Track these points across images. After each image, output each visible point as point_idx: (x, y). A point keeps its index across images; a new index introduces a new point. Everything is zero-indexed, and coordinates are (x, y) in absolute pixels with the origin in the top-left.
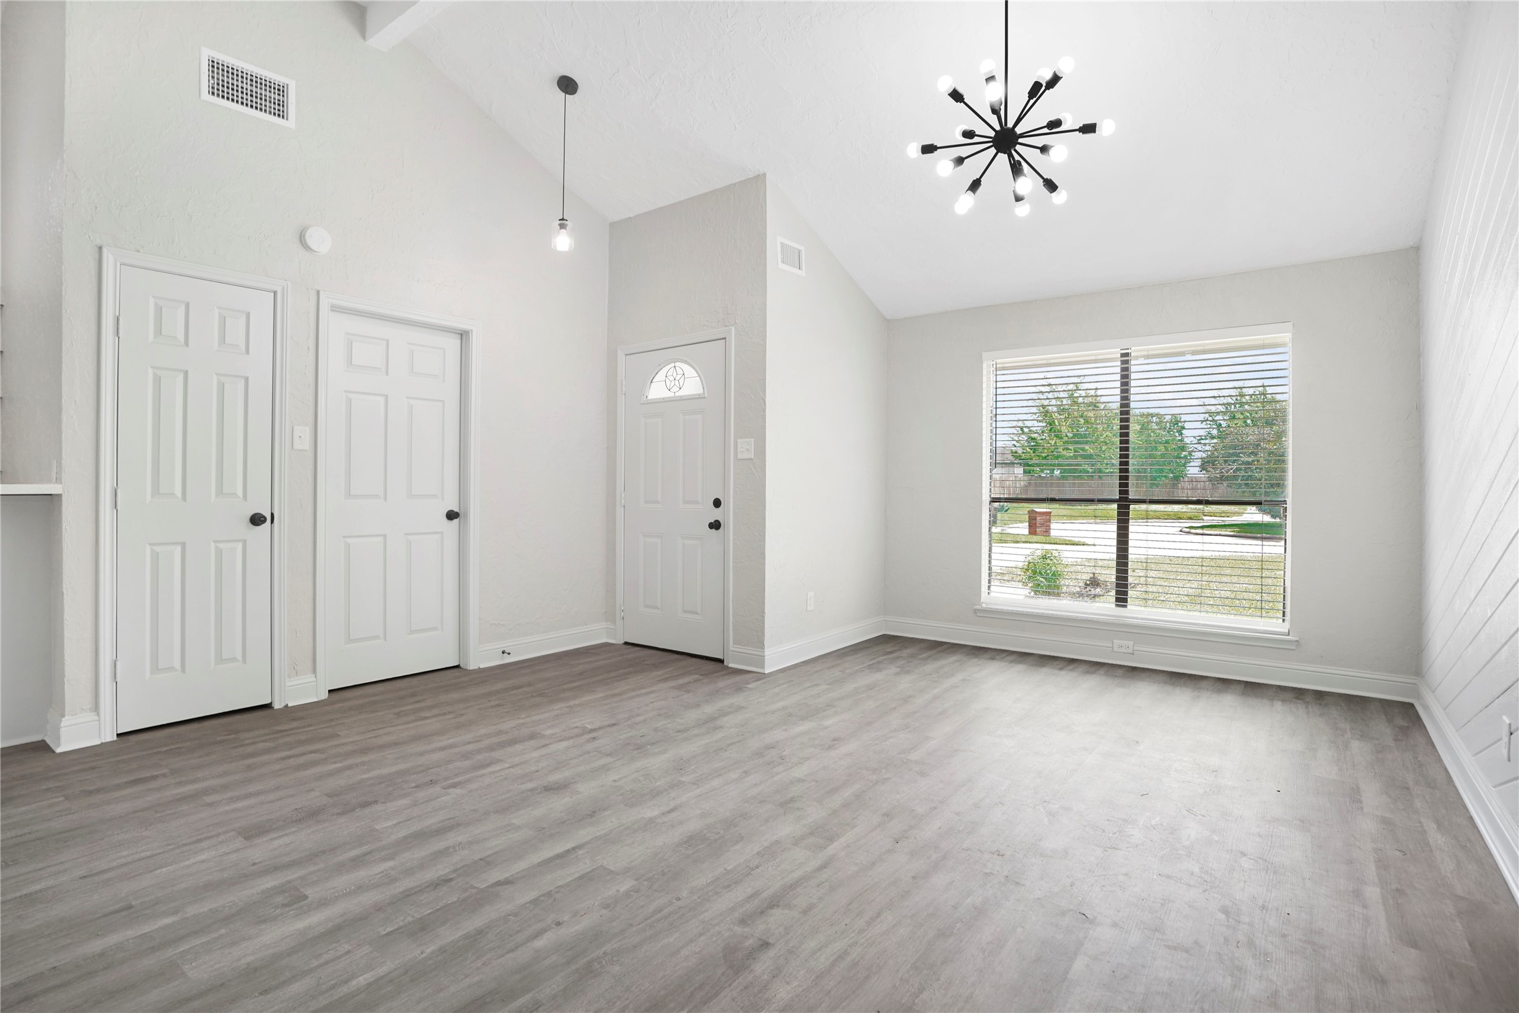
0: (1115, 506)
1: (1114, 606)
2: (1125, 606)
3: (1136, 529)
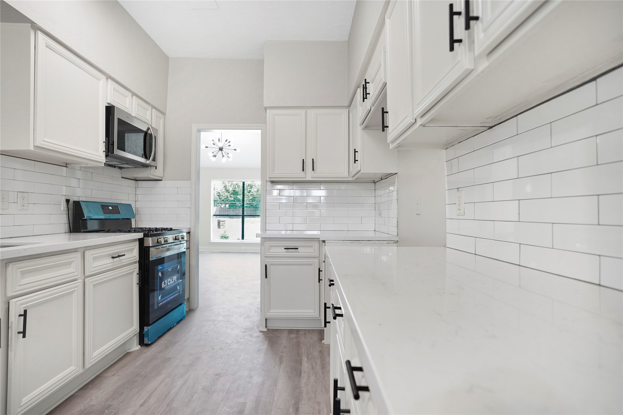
0: (242, 217)
1: (241, 239)
2: (243, 239)
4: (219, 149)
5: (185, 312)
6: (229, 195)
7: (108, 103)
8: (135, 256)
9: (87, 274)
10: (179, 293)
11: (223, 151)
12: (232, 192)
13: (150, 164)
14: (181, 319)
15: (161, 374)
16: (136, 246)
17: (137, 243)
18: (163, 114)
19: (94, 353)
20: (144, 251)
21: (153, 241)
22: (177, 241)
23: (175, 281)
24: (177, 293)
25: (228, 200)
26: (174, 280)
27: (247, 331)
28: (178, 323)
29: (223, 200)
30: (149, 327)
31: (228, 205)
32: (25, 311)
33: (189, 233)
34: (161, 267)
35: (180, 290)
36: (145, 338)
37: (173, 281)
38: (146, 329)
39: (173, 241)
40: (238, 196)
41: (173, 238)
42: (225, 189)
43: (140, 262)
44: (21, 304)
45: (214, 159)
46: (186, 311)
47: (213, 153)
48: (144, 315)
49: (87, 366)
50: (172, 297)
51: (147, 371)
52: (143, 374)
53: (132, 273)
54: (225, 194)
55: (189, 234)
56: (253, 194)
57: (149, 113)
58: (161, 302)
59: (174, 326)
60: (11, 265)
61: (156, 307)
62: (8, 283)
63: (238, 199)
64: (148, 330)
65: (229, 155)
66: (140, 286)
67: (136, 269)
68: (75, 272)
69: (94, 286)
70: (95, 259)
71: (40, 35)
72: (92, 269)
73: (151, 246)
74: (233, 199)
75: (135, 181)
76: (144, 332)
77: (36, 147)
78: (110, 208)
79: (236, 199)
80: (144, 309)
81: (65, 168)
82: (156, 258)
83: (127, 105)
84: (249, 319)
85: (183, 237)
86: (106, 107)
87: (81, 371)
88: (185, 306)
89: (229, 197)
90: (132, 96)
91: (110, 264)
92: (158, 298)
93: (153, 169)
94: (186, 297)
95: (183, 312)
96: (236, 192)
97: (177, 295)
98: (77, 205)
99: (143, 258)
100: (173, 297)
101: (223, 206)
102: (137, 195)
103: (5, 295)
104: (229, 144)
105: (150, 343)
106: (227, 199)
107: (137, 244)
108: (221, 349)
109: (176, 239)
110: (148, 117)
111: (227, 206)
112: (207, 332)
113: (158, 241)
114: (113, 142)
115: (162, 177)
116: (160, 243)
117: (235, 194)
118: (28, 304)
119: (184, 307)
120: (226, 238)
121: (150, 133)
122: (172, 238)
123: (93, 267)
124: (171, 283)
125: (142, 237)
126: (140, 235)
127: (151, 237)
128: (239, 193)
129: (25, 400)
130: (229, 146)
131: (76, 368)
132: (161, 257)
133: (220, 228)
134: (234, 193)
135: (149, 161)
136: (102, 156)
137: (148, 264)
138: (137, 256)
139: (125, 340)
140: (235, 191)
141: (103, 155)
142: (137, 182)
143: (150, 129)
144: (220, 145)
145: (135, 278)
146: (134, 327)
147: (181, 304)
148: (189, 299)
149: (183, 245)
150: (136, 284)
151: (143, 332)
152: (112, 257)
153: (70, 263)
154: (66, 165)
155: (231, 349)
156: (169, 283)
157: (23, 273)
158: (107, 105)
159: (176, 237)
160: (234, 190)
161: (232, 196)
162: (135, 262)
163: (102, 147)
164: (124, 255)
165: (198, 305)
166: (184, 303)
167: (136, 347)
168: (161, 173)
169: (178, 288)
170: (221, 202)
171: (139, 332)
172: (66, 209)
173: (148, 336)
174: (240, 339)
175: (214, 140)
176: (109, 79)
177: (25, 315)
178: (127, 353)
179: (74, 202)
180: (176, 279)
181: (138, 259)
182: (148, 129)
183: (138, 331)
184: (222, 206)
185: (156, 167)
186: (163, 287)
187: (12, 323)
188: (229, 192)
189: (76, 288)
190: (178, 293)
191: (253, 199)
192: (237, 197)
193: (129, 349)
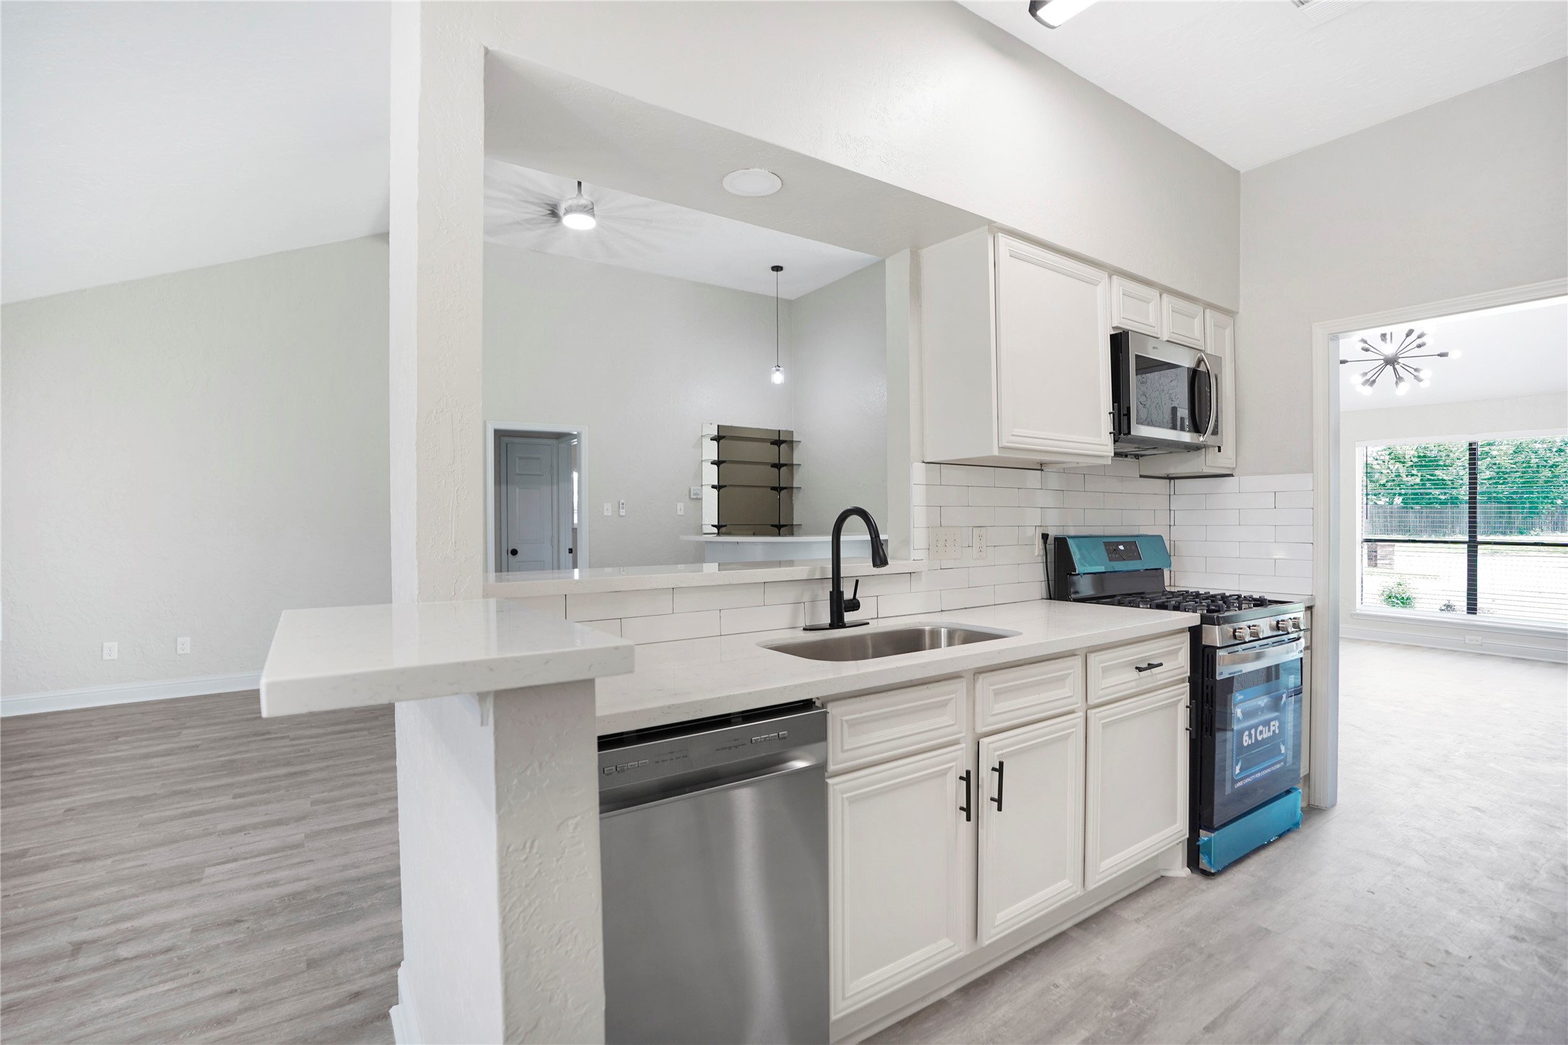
0: (1466, 546)
1: (1466, 613)
2: (1476, 613)
3: (1485, 557)
4: (1382, 362)
5: (1299, 811)
6: (1403, 471)
7: (1114, 328)
8: (1183, 667)
9: (1092, 701)
10: (1285, 763)
11: (1398, 363)
12: (1416, 460)
13: (1205, 443)
14: (1288, 828)
15: (1248, 967)
16: (1183, 643)
17: (1186, 638)
18: (1231, 313)
19: (1103, 863)
20: (1202, 658)
21: (1222, 633)
22: (1281, 632)
23: (1274, 731)
24: (1279, 762)
25: (1399, 485)
26: (1272, 728)
27: (1526, 938)
28: (1281, 836)
29: (1384, 485)
30: (1213, 835)
31: (1401, 498)
32: (1001, 764)
33: (1310, 608)
34: (1242, 697)
35: (1286, 757)
36: (1201, 856)
37: (1269, 730)
38: (1204, 836)
39: (1270, 634)
40: (1437, 472)
41: (1270, 625)
42: (1390, 454)
43: (1192, 680)
44: (995, 750)
45: (1367, 390)
46: (1302, 808)
47: (1366, 374)
48: (1200, 804)
49: (1091, 886)
50: (1266, 772)
51: (1211, 941)
52: (1203, 946)
53: (1175, 704)
54: (1391, 467)
55: (1309, 612)
56: (1497, 462)
57: (1197, 322)
58: (1240, 780)
59: (1270, 843)
60: (981, 677)
61: (1228, 790)
62: (978, 709)
63: (1439, 480)
64: (1210, 840)
65: (1421, 375)
66: (1194, 737)
67: (1183, 696)
68: (1071, 696)
69: (1105, 726)
70: (1105, 670)
71: (1003, 240)
72: (1101, 693)
73: (1218, 646)
74: (1418, 480)
75: (1168, 481)
76: (1200, 843)
77: (1002, 448)
78: (1121, 547)
79: (1429, 480)
80: (1200, 791)
81: (1040, 472)
82: (1230, 674)
83: (1152, 321)
84: (1528, 897)
85: (1298, 623)
86: (1111, 336)
87: (1080, 893)
88: (1300, 798)
89: (1405, 476)
90: (1161, 296)
91: (1133, 684)
92: (1233, 769)
93: (1212, 455)
94: (1302, 771)
95: (1295, 813)
96: (1431, 461)
97: (1278, 766)
98: (1061, 543)
99: (1201, 671)
100: (1269, 770)
101: (1383, 501)
102: (1172, 512)
103: (974, 729)
104: (1419, 341)
105: (1213, 871)
106: (1396, 480)
107: (1185, 641)
108: (1431, 965)
109: (1278, 628)
110: (1197, 333)
111: (1398, 500)
112: (1373, 893)
113: (1236, 634)
114: (1129, 409)
115: (1234, 469)
116: (1239, 640)
117: (1425, 466)
118: (1004, 751)
119: (1297, 800)
120: (1405, 602)
121: (1205, 370)
122: (1268, 627)
123: (1103, 687)
124: (1265, 736)
125: (1199, 623)
126: (1193, 619)
127: (1219, 625)
128: (1441, 463)
129: (1001, 917)
130: (1419, 346)
131: (1071, 884)
132: (1241, 671)
133: (1376, 565)
134: (1424, 463)
135: (1203, 437)
136: (1107, 443)
137: (1212, 687)
138: (1185, 667)
139: (1161, 851)
140: (1425, 457)
141: (1109, 440)
142: (1172, 481)
143: (1203, 360)
144: (1389, 349)
145: (1182, 717)
146: (1178, 824)
147: (1288, 792)
148: (1308, 777)
149: (1297, 644)
150: (1184, 730)
151: (1198, 840)
152: (1137, 668)
153: (1062, 679)
154: (1041, 467)
155: (1468, 979)
156: (1260, 735)
157: (997, 693)
158: (1113, 333)
159: (1278, 622)
160: (1422, 455)
161: (1414, 472)
162: (1182, 681)
163: (1106, 424)
164: (1161, 665)
165: (1336, 802)
166: (1296, 789)
167: (1180, 870)
168: (1231, 459)
169: (1283, 751)
170: (1377, 492)
171: (1188, 839)
172: (1042, 552)
173: (1209, 854)
174: (1503, 957)
175: (1365, 339)
176: (1113, 275)
177: (1000, 770)
178: (1162, 876)
179: (1056, 539)
180: (1279, 727)
181: (1189, 674)
182: (1200, 361)
183: (1186, 835)
184: (1379, 503)
185: (1219, 448)
186: (1245, 744)
187: (983, 779)
188: (1404, 463)
189: (1073, 728)
190: (1283, 763)
191: (1499, 478)
192: (1431, 475)
193: (1165, 869)
